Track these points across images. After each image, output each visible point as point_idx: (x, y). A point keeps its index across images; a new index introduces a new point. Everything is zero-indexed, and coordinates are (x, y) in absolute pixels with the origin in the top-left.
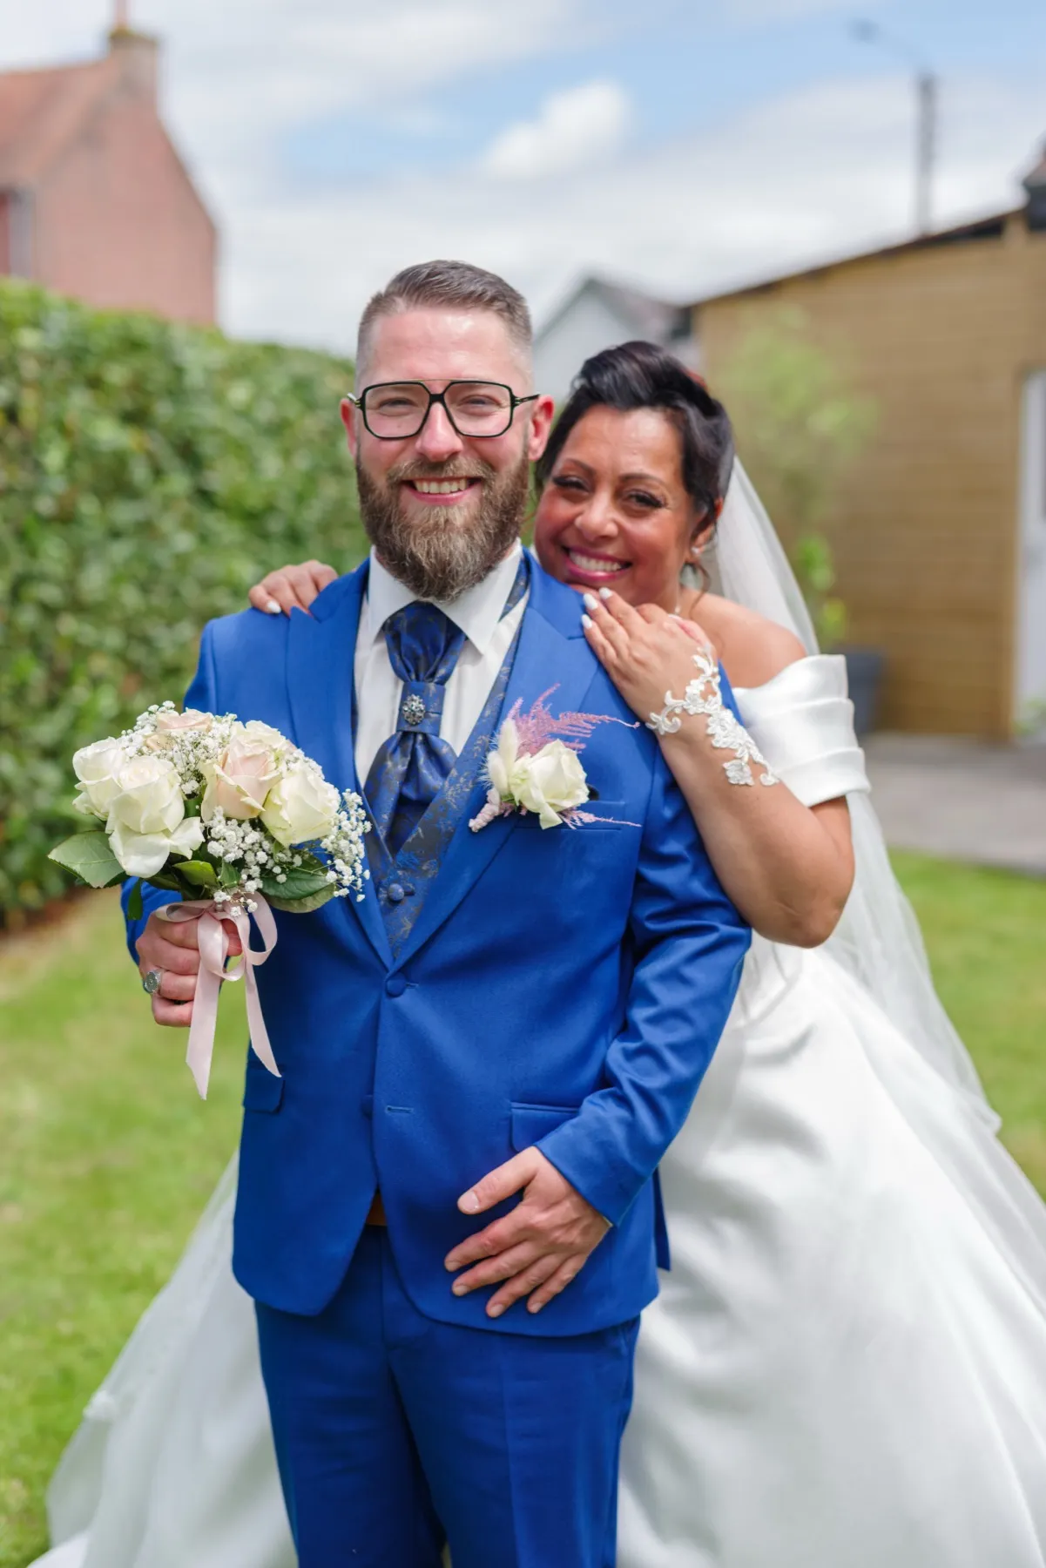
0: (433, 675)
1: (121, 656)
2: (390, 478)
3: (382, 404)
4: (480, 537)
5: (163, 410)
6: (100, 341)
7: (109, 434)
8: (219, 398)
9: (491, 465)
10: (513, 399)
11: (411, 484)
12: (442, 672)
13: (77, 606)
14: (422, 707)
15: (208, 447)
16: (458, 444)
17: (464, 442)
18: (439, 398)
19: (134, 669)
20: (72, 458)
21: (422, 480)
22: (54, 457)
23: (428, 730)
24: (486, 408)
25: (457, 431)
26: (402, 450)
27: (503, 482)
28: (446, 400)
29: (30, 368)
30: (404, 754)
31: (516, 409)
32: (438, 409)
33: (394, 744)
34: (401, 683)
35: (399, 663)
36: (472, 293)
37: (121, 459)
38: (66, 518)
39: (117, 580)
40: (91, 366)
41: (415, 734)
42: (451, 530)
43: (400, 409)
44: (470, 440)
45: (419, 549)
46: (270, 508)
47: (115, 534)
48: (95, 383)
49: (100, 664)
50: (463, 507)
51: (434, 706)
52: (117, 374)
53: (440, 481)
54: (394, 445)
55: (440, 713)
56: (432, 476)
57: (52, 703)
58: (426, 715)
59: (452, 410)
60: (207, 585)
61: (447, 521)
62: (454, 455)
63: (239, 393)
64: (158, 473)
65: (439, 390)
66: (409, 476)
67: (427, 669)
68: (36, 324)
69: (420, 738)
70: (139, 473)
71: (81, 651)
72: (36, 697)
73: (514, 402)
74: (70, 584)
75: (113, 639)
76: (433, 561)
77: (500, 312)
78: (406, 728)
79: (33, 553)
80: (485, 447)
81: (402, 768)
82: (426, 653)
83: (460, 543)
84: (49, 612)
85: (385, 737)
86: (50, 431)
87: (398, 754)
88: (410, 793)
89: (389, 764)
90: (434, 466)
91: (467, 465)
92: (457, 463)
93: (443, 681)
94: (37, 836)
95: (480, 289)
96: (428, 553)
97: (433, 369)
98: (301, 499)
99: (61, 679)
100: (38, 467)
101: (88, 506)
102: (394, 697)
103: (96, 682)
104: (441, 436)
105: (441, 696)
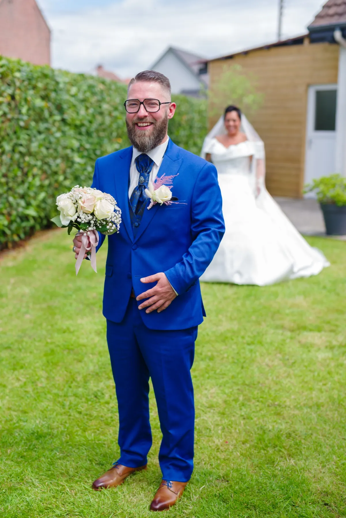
0: (146, 171)
1: (41, 168)
2: (132, 123)
3: (130, 105)
4: (152, 137)
5: (53, 95)
6: (36, 75)
7: (39, 103)
8: (68, 91)
9: (155, 119)
10: (160, 103)
11: (137, 124)
12: (148, 171)
13: (30, 154)
14: (144, 179)
15: (65, 106)
16: (147, 114)
17: (148, 114)
18: (142, 103)
19: (44, 172)
20: (29, 109)
21: (139, 123)
22: (24, 110)
23: (145, 185)
24: (154, 106)
25: (147, 111)
26: (134, 116)
27: (159, 124)
28: (144, 103)
29: (18, 84)
30: (140, 191)
31: (160, 106)
32: (142, 106)
33: (137, 188)
34: (139, 173)
35: (139, 169)
36: (152, 78)
37: (42, 110)
38: (26, 128)
39: (40, 146)
40: (34, 82)
41: (142, 186)
42: (145, 136)
43: (134, 106)
44: (150, 113)
45: (137, 140)
46: (82, 125)
47: (40, 133)
48: (34, 88)
49: (35, 171)
50: (149, 130)
51: (147, 179)
52: (40, 85)
53: (143, 123)
54: (133, 114)
55: (148, 181)
56: (140, 122)
57: (23, 182)
58: (145, 181)
59: (146, 106)
60: (65, 148)
61: (144, 134)
62: (146, 116)
63: (74, 90)
64: (51, 115)
65: (142, 101)
66: (136, 122)
67: (145, 169)
68: (19, 71)
69: (143, 187)
70: (46, 114)
71: (31, 166)
72: (19, 180)
73: (160, 104)
74: (28, 147)
75: (39, 163)
76: (141, 143)
77: (159, 82)
78: (140, 184)
79: (18, 138)
80: (154, 115)
81: (139, 194)
82: (145, 166)
83: (147, 139)
84: (22, 155)
85: (135, 187)
86: (23, 103)
87: (138, 191)
88: (141, 200)
89: (136, 193)
90: (141, 119)
91: (149, 119)
92: (146, 118)
93: (149, 173)
94: (18, 220)
95: (153, 77)
96: (140, 141)
97: (141, 97)
98: (90, 122)
99: (26, 174)
100: (20, 113)
101: (33, 124)
102: (138, 177)
103: (34, 176)
104: (143, 112)
105: (149, 176)
